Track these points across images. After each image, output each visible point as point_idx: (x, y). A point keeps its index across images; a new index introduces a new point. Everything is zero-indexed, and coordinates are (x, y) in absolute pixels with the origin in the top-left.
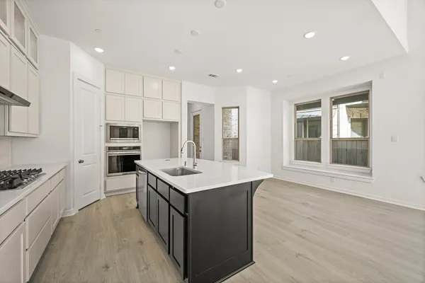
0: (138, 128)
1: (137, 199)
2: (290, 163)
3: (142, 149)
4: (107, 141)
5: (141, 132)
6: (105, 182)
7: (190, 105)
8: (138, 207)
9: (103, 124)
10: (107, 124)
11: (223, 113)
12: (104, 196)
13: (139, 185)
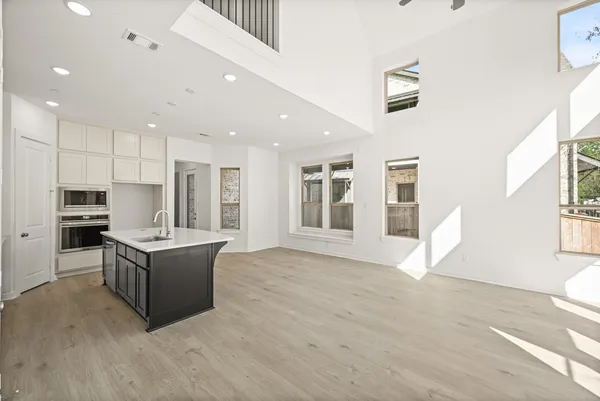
0: (105, 192)
1: (104, 274)
2: (298, 229)
3: (111, 218)
4: (59, 209)
5: (110, 198)
6: (57, 261)
7: (178, 164)
8: (105, 284)
9: (54, 188)
10: (60, 189)
11: (222, 174)
12: (54, 278)
13: (107, 262)
